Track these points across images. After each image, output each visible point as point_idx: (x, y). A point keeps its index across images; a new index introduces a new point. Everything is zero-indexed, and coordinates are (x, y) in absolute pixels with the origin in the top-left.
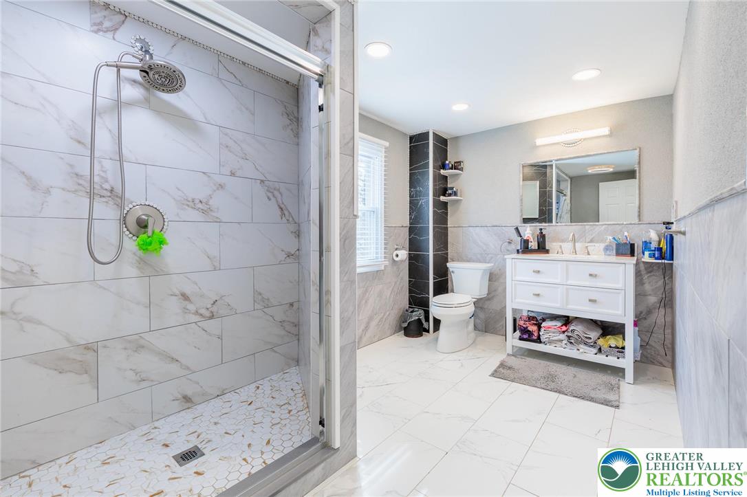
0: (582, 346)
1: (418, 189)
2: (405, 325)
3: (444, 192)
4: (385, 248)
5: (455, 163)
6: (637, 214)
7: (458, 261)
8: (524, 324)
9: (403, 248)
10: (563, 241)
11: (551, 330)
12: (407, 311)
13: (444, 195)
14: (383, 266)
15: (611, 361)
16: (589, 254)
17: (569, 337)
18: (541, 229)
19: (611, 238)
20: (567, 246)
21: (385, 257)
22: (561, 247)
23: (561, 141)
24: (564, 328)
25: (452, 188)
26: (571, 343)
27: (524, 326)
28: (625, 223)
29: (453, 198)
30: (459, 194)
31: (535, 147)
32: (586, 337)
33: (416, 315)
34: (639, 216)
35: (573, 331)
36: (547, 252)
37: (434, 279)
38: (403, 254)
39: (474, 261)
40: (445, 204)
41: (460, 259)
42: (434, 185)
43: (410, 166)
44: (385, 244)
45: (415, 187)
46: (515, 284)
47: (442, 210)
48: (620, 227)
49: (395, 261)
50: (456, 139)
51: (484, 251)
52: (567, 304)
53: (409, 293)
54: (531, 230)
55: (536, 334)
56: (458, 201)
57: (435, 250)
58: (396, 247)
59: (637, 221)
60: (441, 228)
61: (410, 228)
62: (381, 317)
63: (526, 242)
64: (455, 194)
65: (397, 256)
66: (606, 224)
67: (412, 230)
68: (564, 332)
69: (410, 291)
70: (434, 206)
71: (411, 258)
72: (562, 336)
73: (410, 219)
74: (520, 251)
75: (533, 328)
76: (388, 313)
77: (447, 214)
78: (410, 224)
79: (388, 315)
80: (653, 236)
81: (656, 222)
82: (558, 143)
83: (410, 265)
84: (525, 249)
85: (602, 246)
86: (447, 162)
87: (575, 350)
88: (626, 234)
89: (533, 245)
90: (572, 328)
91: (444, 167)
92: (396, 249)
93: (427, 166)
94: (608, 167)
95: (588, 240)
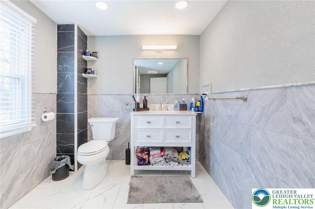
0: (171, 162)
1: (65, 66)
2: (54, 172)
3: (85, 71)
4: (33, 112)
5: (93, 52)
6: (186, 90)
7: (95, 117)
8: (141, 155)
9: (52, 110)
10: (155, 103)
11: (155, 156)
12: (55, 159)
13: (86, 74)
14: (31, 128)
15: (184, 167)
16: (168, 110)
17: (165, 159)
18: (145, 97)
19: (177, 102)
20: (157, 106)
21: (32, 120)
22: (155, 106)
23: (155, 49)
24: (162, 154)
25: (91, 69)
26: (167, 162)
27: (141, 156)
28: (182, 94)
29: (91, 75)
30: (95, 72)
31: (141, 50)
32: (174, 157)
33: (63, 162)
34: (187, 91)
35: (167, 155)
36: (148, 109)
37: (78, 131)
38: (52, 116)
39: (105, 117)
40: (85, 80)
41: (96, 116)
42: (78, 65)
43: (58, 48)
44: (33, 108)
45: (62, 64)
46: (136, 131)
47: (83, 83)
48: (180, 96)
49: (43, 121)
50: (93, 37)
51: (112, 110)
52: (165, 141)
53: (57, 144)
54: (139, 98)
55: (147, 160)
56: (94, 78)
57: (79, 110)
58: (44, 110)
59: (186, 93)
60: (83, 95)
61: (58, 95)
62: (28, 172)
63: (138, 104)
64: (93, 73)
65: (46, 117)
66: (174, 95)
67: (59, 96)
68: (162, 156)
69: (58, 143)
70: (78, 80)
71: (58, 117)
72: (161, 159)
73: (58, 88)
74: (135, 109)
75: (146, 157)
76: (36, 166)
77: (86, 86)
78: (58, 91)
79: (37, 168)
80: (193, 100)
81: (194, 94)
82: (153, 50)
83: (58, 123)
84: (138, 108)
85: (173, 105)
86: (87, 51)
87: (169, 165)
88: (184, 99)
89: (141, 106)
90: (166, 153)
91: (85, 53)
92: (45, 112)
93: (73, 49)
94: (156, 71)
95: (166, 103)
